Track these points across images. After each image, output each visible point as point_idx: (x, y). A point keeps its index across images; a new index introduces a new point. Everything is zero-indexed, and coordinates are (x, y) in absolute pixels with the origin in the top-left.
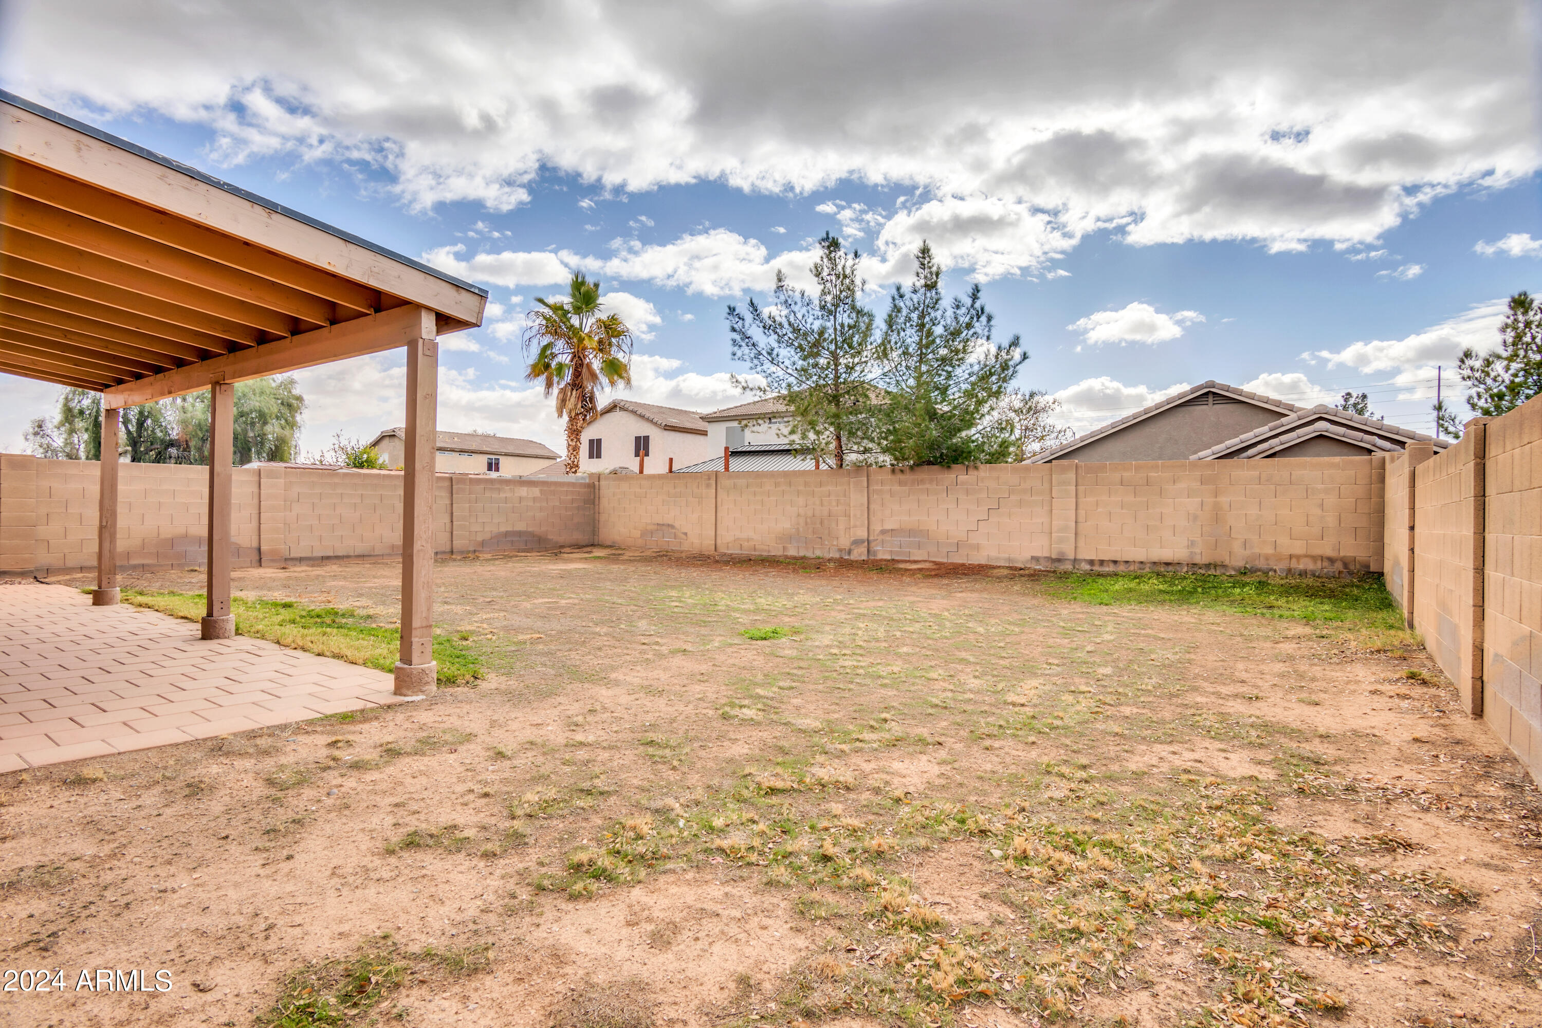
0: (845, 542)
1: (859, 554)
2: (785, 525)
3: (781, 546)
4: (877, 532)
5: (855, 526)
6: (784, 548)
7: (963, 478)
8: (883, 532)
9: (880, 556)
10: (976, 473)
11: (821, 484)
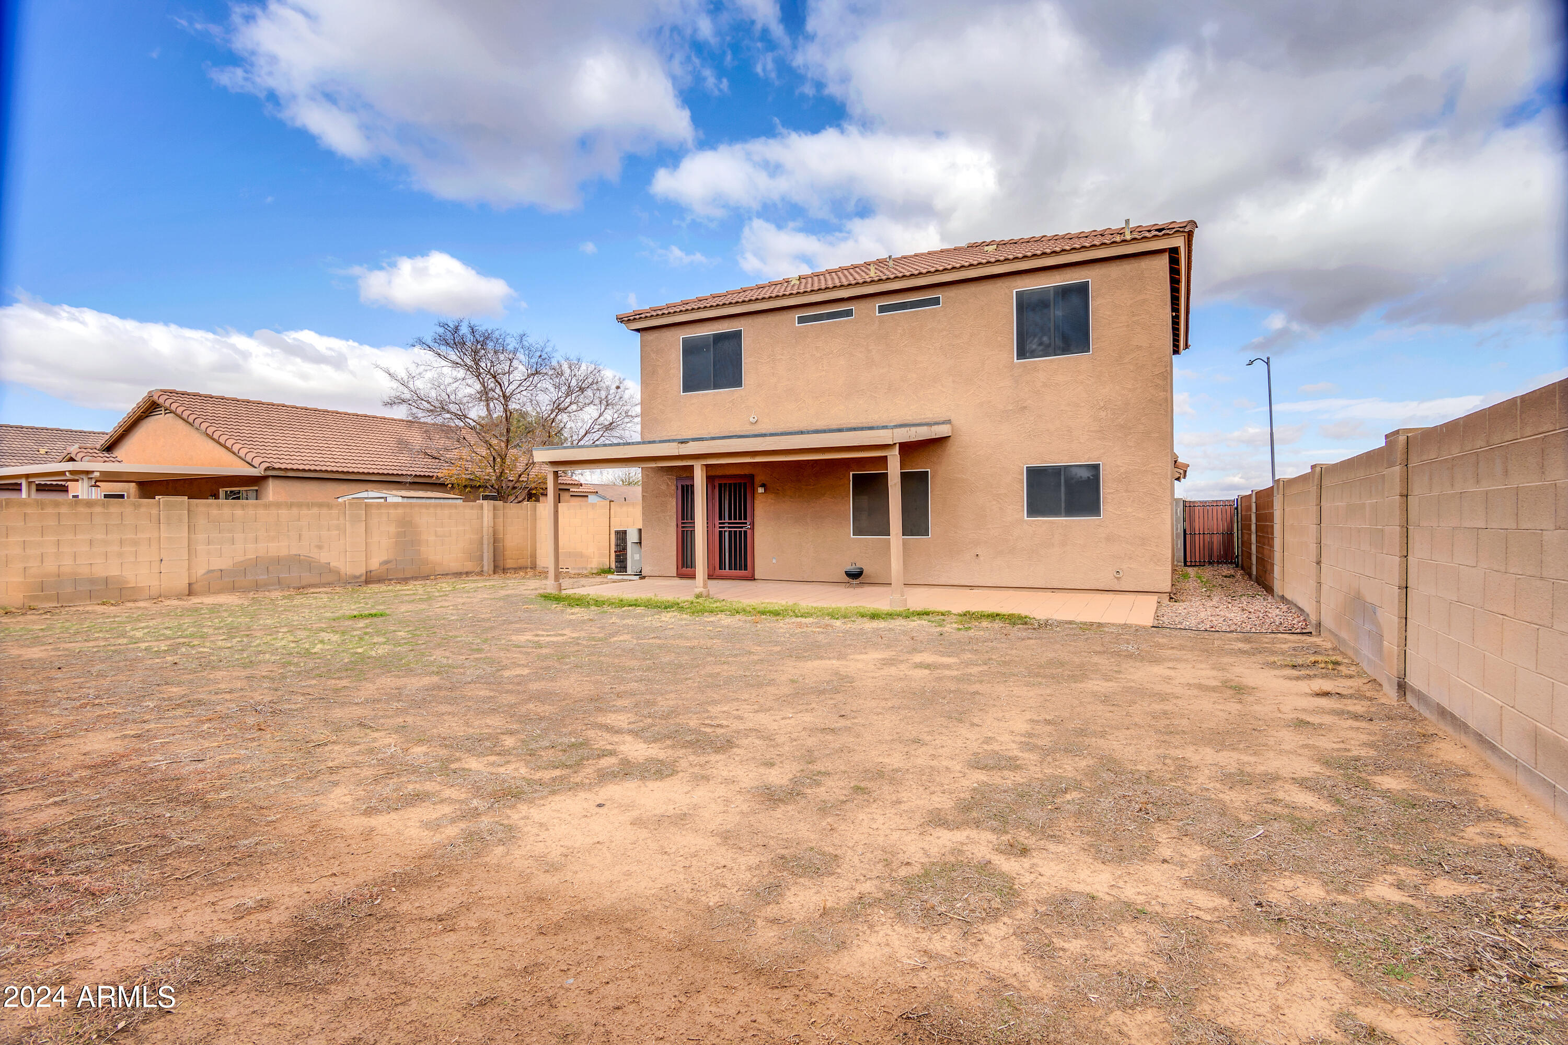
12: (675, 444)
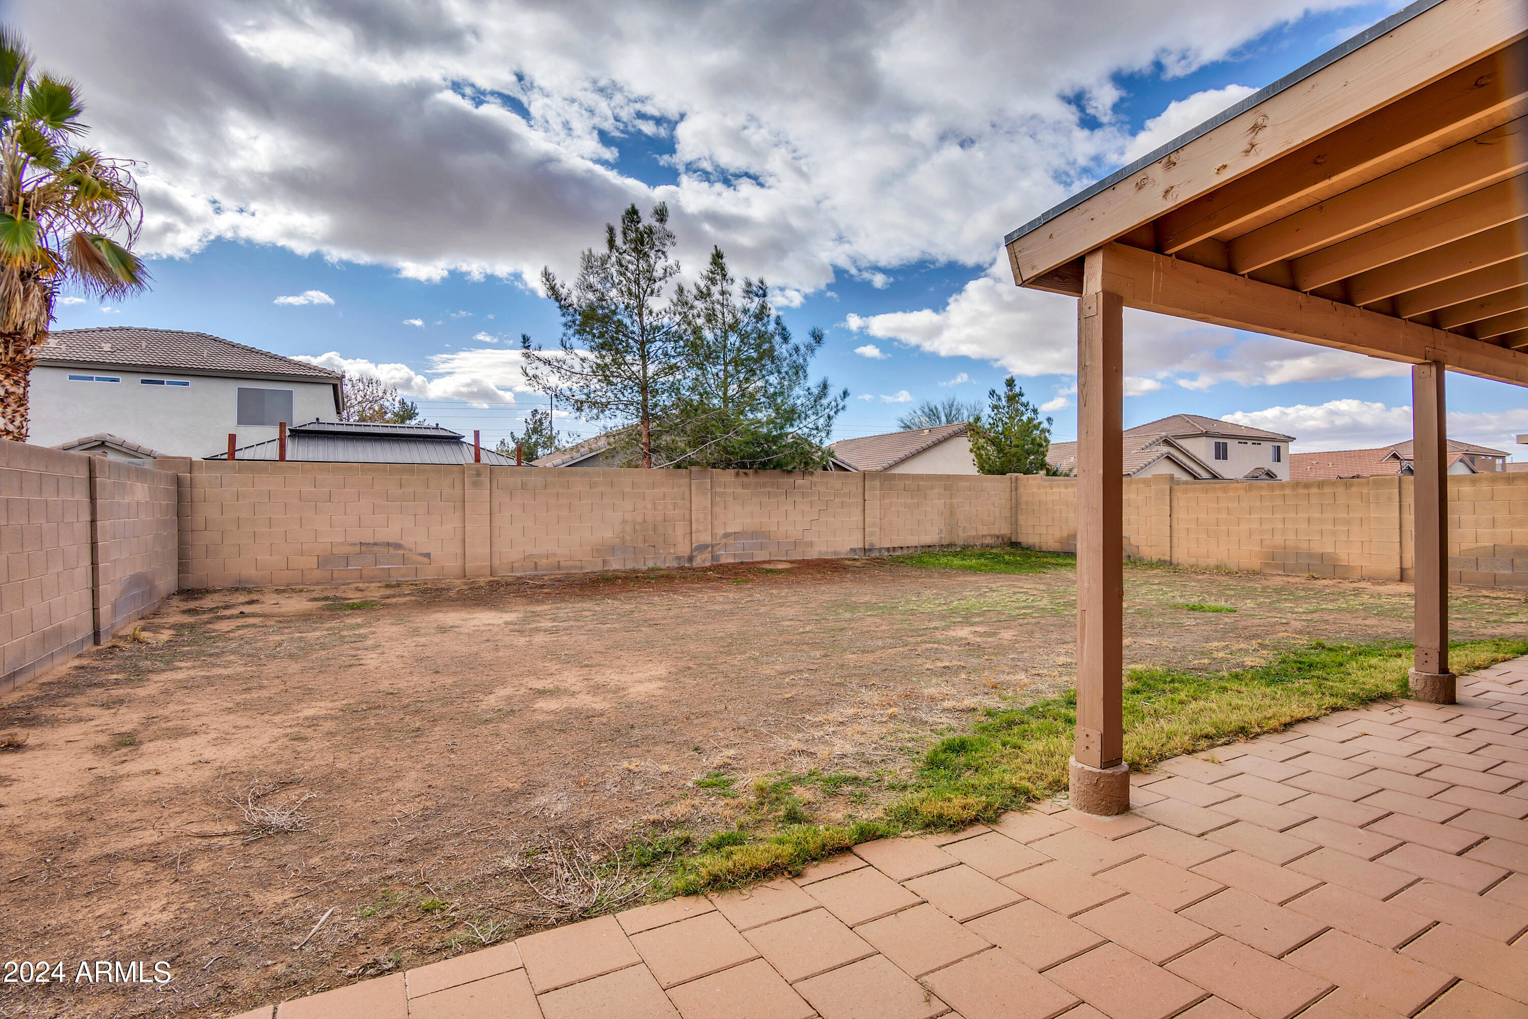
0: (683, 549)
1: (703, 560)
2: (607, 534)
3: (599, 561)
4: (719, 536)
5: (698, 531)
6: (604, 562)
7: (799, 482)
8: (726, 535)
9: (723, 561)
10: (810, 478)
11: (654, 485)
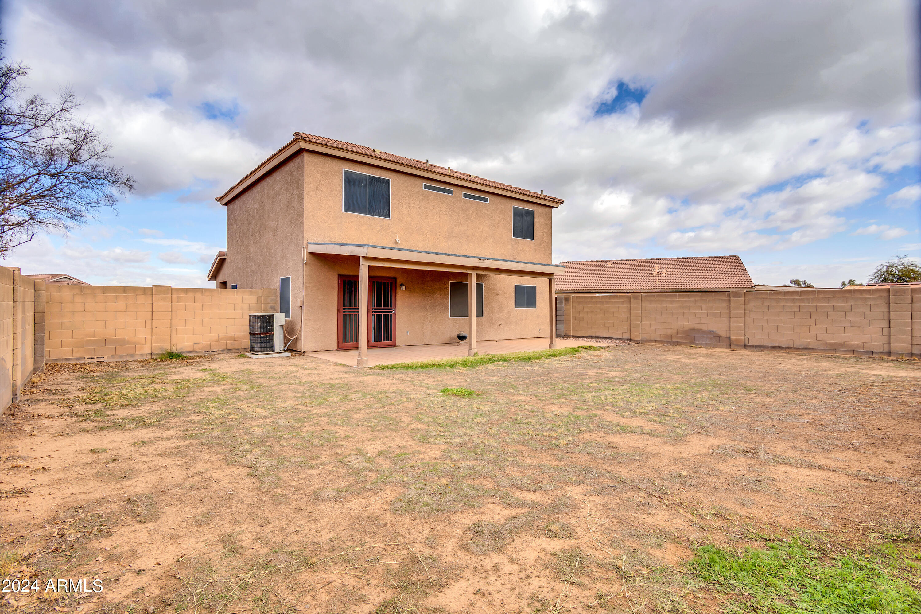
12: (477, 260)
